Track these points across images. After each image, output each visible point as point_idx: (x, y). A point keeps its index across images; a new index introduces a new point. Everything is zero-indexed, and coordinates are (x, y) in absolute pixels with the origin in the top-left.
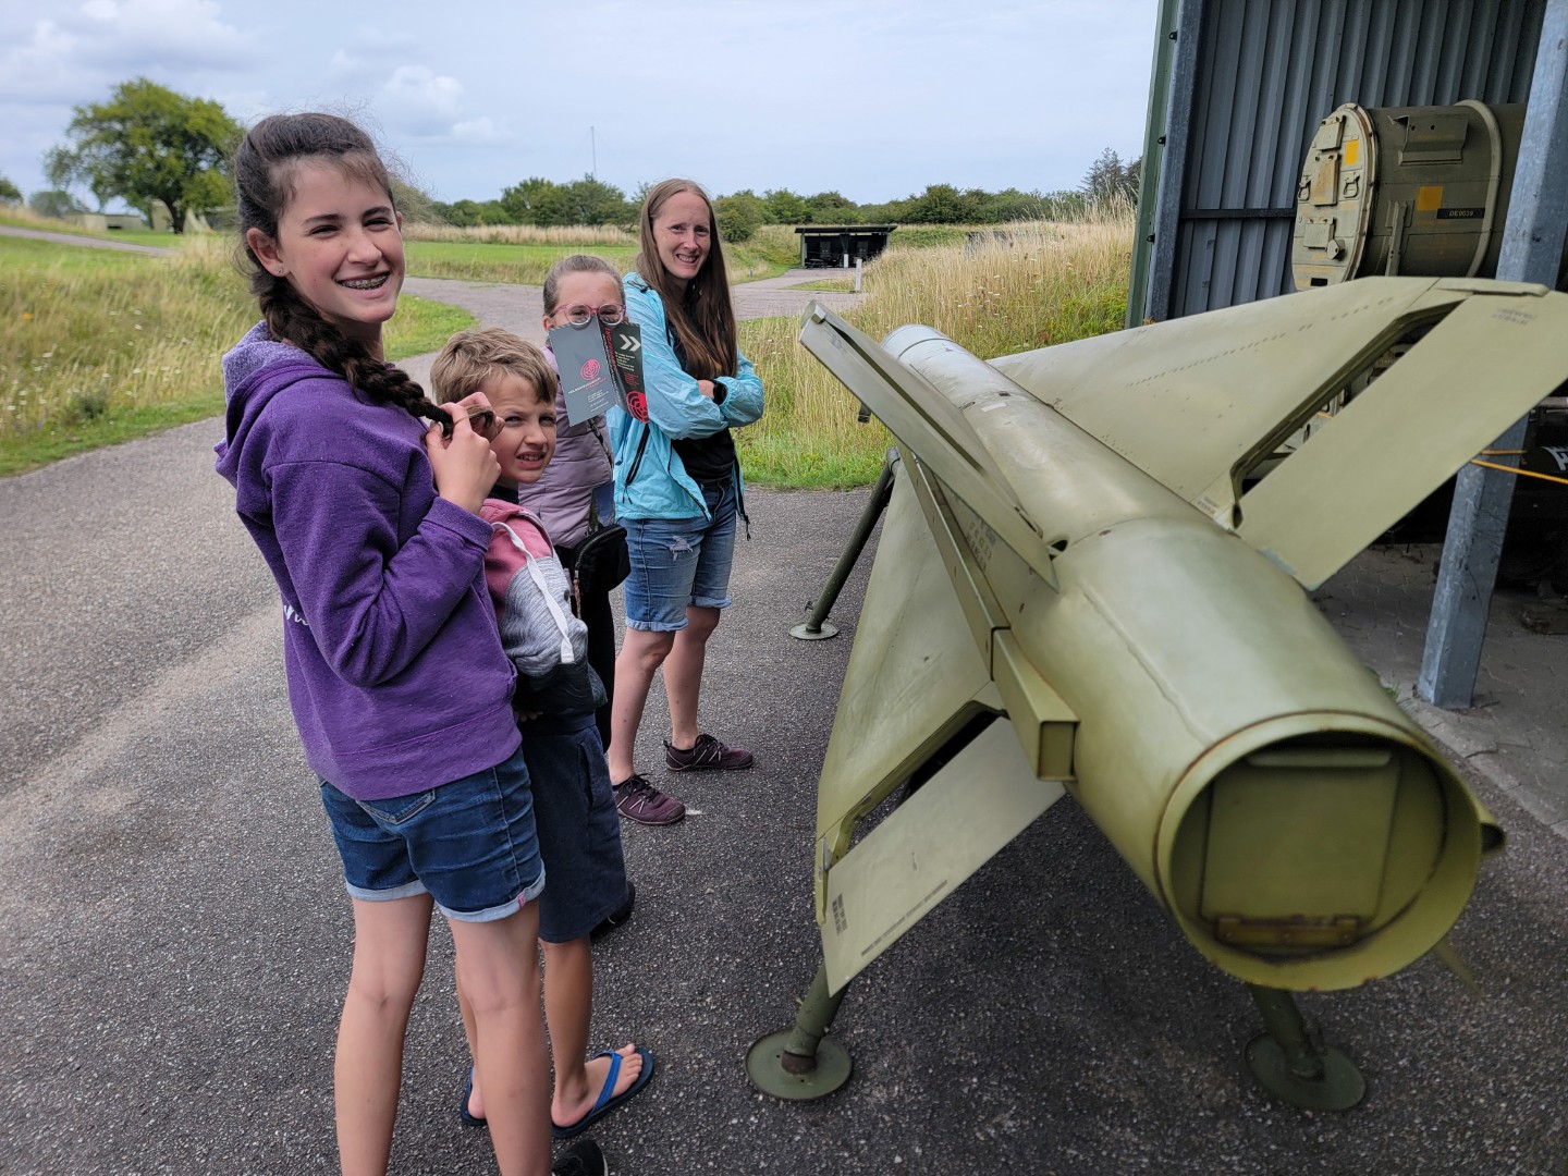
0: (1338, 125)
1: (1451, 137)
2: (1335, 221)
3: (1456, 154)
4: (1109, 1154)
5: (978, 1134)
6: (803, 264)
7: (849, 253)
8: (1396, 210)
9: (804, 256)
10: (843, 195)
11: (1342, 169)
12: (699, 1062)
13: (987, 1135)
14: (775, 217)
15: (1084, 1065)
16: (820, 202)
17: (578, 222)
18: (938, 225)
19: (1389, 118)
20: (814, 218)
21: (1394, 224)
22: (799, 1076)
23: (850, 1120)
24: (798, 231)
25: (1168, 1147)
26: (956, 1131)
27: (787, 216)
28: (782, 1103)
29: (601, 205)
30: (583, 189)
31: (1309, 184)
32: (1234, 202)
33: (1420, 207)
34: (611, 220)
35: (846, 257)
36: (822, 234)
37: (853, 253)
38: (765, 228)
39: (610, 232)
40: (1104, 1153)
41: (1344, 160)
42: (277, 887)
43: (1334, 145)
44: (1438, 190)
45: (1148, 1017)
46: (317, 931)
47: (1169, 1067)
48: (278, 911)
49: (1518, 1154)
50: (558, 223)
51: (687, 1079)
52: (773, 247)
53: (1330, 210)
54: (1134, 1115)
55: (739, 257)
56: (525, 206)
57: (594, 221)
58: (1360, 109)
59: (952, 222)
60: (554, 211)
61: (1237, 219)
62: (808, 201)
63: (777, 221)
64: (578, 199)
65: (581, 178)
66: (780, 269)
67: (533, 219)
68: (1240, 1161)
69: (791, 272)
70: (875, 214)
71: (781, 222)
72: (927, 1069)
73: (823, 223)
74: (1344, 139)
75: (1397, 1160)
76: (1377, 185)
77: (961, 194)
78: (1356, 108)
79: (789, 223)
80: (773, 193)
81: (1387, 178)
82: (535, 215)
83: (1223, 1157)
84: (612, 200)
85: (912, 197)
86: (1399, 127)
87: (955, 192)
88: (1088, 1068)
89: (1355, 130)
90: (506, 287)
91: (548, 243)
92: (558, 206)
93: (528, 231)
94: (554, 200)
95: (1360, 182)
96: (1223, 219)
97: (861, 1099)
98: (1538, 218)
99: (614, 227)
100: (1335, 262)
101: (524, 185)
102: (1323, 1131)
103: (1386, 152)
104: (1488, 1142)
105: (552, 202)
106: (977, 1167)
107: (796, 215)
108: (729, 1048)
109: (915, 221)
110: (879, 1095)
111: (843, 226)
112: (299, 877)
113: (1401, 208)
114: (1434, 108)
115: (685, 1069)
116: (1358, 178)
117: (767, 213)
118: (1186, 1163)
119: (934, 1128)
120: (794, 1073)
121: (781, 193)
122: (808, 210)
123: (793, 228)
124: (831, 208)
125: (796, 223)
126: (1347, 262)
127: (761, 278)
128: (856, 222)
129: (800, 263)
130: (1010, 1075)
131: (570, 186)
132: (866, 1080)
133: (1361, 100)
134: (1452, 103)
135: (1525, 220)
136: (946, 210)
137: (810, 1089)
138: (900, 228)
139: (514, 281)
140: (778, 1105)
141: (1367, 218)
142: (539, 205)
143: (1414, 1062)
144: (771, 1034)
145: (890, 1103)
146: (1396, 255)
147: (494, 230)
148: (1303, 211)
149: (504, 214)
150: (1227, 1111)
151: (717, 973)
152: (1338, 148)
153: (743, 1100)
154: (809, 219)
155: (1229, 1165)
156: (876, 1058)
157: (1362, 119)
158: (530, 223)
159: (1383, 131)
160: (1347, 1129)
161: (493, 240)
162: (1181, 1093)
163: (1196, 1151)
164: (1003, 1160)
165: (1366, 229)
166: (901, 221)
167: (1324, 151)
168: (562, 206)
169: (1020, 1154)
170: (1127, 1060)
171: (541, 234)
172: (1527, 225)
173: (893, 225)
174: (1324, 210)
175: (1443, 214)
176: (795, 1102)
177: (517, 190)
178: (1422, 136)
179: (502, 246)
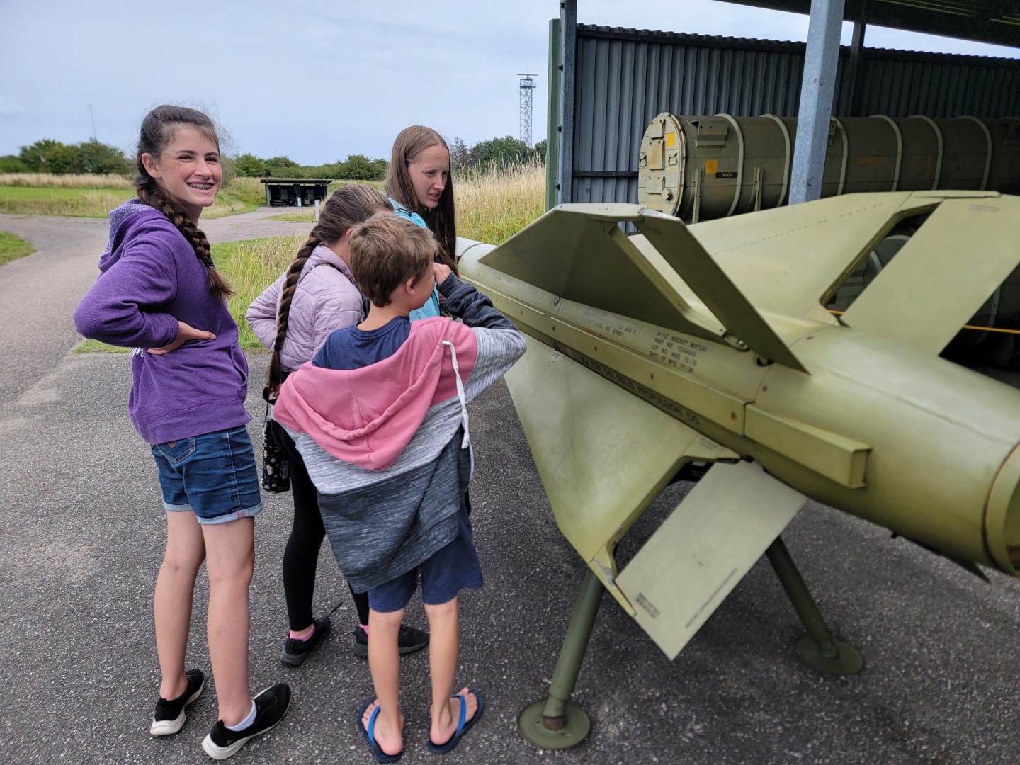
0: (661, 124)
1: (720, 133)
2: (664, 178)
3: (722, 143)
4: (760, 730)
5: (683, 739)
6: (269, 204)
7: (301, 197)
8: (697, 173)
9: (269, 198)
10: (292, 159)
11: (666, 148)
12: (487, 739)
13: (688, 737)
14: (243, 172)
15: (717, 680)
16: (276, 163)
17: (87, 171)
18: (359, 181)
19: (688, 121)
20: (271, 173)
21: (696, 180)
22: (559, 731)
23: (604, 752)
24: (262, 181)
25: (786, 717)
26: (670, 740)
27: (252, 172)
28: (557, 753)
29: (106, 159)
30: (90, 148)
31: (645, 157)
32: (598, 167)
33: (707, 171)
34: (115, 170)
35: (299, 199)
36: (280, 184)
37: (304, 197)
38: (238, 179)
39: (115, 179)
40: (757, 730)
41: (666, 144)
42: (72, 691)
43: (660, 136)
44: (715, 163)
45: (735, 643)
46: (129, 719)
47: (761, 669)
48: (83, 709)
49: (946, 674)
50: (71, 172)
51: (485, 753)
52: (245, 192)
53: (659, 172)
54: (759, 703)
55: (221, 198)
56: (40, 159)
57: (99, 171)
58: (672, 116)
59: (367, 179)
60: (67, 163)
61: (601, 177)
62: (266, 162)
63: (246, 175)
64: (86, 155)
65: (87, 141)
66: (253, 207)
67: (49, 169)
68: (826, 714)
69: (261, 209)
70: (315, 172)
71: (248, 176)
72: (632, 706)
73: (279, 177)
74: (666, 132)
75: (897, 693)
76: (687, 158)
77: (371, 161)
78: (670, 115)
79: (255, 176)
80: (240, 156)
81: (691, 155)
82: (51, 166)
83: (816, 715)
84: (115, 157)
85: (339, 162)
86: (693, 127)
87: (367, 160)
88: (721, 682)
89: (672, 127)
90: (40, 217)
91: (64, 186)
92: (69, 159)
93: (45, 178)
94: (67, 156)
95: (678, 156)
96: (594, 176)
97: (603, 736)
98: (809, 174)
99: (118, 176)
100: (667, 201)
101: (39, 145)
102: (854, 686)
103: (689, 140)
104: (930, 672)
105: (64, 157)
106: (694, 759)
107: (259, 171)
108: (502, 726)
109: (342, 178)
110: (613, 731)
111: (294, 179)
112: (88, 680)
113: (699, 171)
114: (706, 117)
115: (480, 747)
116: (676, 155)
117: (238, 169)
118: (800, 724)
119: (656, 742)
120: (556, 730)
121: (246, 156)
122: (267, 168)
123: (259, 179)
124: (284, 168)
125: (260, 176)
126: (674, 201)
127: (240, 212)
128: (302, 177)
129: (267, 203)
130: (681, 697)
131: (79, 146)
132: (600, 723)
133: (670, 110)
134: (713, 115)
135: (803, 175)
136: (363, 171)
137: (572, 738)
138: (335, 182)
139: (47, 214)
140: (554, 754)
141: (683, 177)
142: (53, 159)
143: (874, 636)
144: (525, 708)
145: (622, 734)
146: (699, 198)
147: (16, 177)
148: (643, 174)
149: (21, 165)
150: (803, 688)
151: (467, 677)
152: (662, 138)
153: (530, 758)
154: (268, 174)
155: (822, 718)
156: (598, 707)
157: (674, 121)
158: (47, 172)
159: (685, 128)
160: (864, 682)
161: (16, 184)
162: (775, 684)
163: (801, 715)
164: (706, 750)
165: (683, 183)
166: (334, 177)
167: (653, 139)
168: (73, 159)
169: (713, 744)
170: (738, 671)
171: (57, 179)
172: (805, 177)
173: (330, 179)
174: (656, 172)
175: (718, 175)
176: (564, 750)
177: (32, 148)
178: (706, 132)
179: (25, 189)
